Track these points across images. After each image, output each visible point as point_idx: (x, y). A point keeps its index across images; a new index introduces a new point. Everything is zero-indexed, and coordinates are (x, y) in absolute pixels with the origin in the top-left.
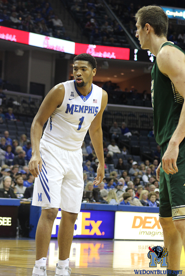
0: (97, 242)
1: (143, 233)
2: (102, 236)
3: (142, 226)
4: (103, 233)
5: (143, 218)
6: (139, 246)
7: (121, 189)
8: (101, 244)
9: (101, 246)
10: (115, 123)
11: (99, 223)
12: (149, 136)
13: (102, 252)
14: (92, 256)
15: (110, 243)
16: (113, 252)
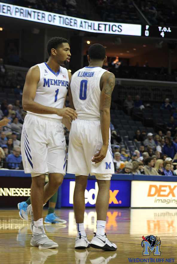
0: (114, 210)
1: (158, 201)
2: (119, 204)
3: (157, 195)
4: (120, 202)
5: (158, 187)
6: (155, 214)
7: (135, 159)
8: (119, 213)
9: (118, 214)
10: (129, 96)
11: (116, 192)
12: (161, 108)
13: (119, 220)
14: (110, 224)
15: (127, 211)
16: (130, 219)
